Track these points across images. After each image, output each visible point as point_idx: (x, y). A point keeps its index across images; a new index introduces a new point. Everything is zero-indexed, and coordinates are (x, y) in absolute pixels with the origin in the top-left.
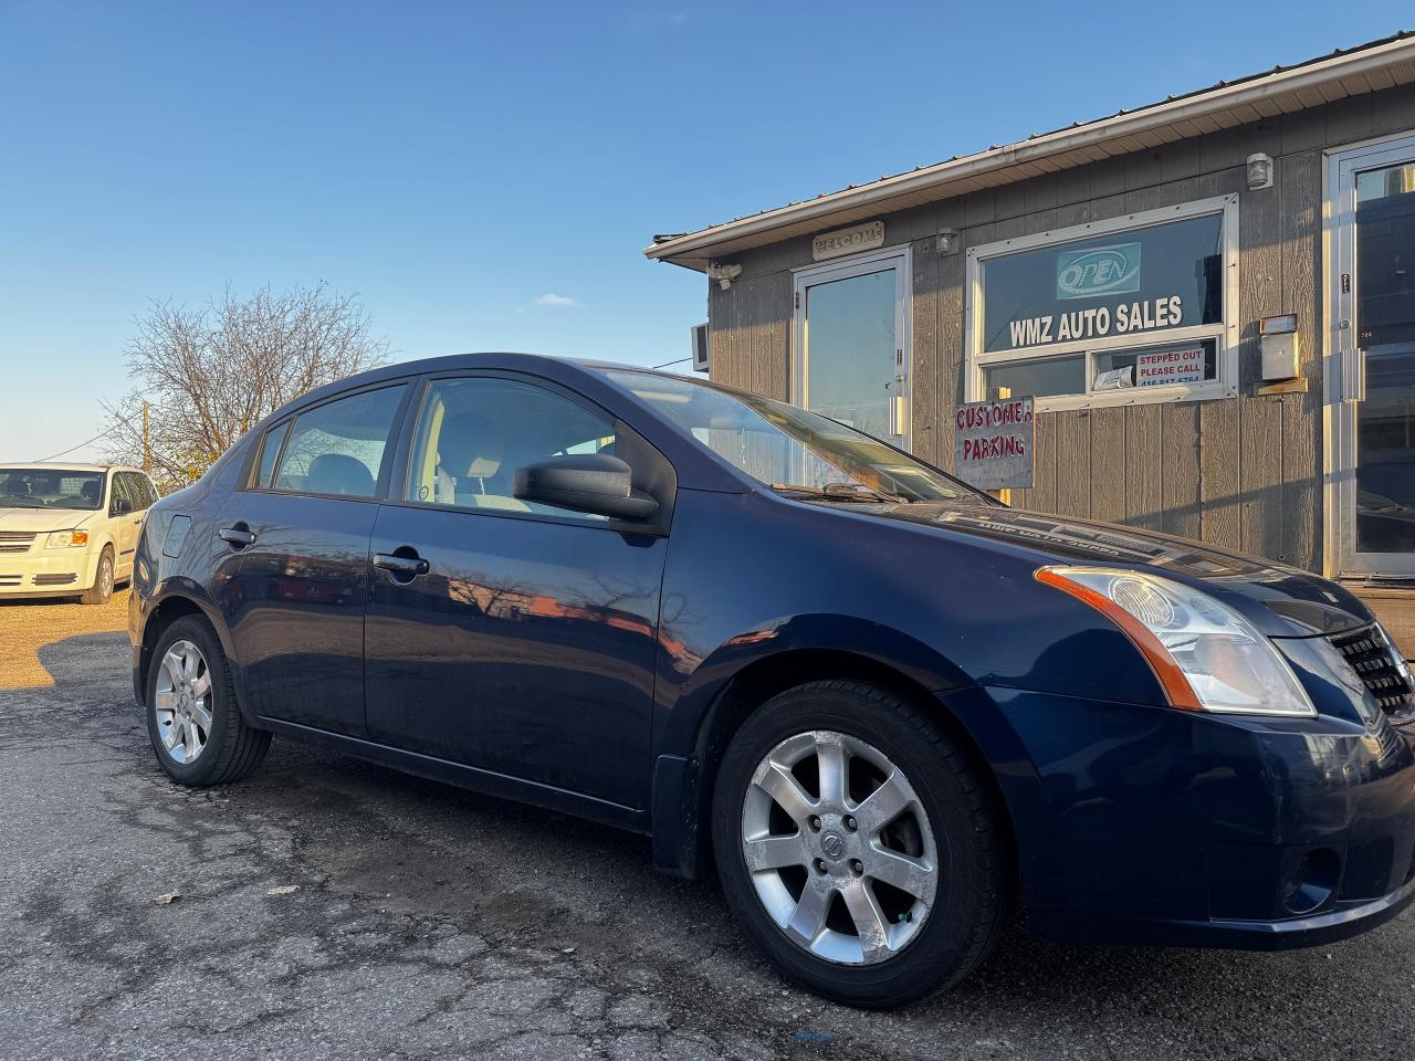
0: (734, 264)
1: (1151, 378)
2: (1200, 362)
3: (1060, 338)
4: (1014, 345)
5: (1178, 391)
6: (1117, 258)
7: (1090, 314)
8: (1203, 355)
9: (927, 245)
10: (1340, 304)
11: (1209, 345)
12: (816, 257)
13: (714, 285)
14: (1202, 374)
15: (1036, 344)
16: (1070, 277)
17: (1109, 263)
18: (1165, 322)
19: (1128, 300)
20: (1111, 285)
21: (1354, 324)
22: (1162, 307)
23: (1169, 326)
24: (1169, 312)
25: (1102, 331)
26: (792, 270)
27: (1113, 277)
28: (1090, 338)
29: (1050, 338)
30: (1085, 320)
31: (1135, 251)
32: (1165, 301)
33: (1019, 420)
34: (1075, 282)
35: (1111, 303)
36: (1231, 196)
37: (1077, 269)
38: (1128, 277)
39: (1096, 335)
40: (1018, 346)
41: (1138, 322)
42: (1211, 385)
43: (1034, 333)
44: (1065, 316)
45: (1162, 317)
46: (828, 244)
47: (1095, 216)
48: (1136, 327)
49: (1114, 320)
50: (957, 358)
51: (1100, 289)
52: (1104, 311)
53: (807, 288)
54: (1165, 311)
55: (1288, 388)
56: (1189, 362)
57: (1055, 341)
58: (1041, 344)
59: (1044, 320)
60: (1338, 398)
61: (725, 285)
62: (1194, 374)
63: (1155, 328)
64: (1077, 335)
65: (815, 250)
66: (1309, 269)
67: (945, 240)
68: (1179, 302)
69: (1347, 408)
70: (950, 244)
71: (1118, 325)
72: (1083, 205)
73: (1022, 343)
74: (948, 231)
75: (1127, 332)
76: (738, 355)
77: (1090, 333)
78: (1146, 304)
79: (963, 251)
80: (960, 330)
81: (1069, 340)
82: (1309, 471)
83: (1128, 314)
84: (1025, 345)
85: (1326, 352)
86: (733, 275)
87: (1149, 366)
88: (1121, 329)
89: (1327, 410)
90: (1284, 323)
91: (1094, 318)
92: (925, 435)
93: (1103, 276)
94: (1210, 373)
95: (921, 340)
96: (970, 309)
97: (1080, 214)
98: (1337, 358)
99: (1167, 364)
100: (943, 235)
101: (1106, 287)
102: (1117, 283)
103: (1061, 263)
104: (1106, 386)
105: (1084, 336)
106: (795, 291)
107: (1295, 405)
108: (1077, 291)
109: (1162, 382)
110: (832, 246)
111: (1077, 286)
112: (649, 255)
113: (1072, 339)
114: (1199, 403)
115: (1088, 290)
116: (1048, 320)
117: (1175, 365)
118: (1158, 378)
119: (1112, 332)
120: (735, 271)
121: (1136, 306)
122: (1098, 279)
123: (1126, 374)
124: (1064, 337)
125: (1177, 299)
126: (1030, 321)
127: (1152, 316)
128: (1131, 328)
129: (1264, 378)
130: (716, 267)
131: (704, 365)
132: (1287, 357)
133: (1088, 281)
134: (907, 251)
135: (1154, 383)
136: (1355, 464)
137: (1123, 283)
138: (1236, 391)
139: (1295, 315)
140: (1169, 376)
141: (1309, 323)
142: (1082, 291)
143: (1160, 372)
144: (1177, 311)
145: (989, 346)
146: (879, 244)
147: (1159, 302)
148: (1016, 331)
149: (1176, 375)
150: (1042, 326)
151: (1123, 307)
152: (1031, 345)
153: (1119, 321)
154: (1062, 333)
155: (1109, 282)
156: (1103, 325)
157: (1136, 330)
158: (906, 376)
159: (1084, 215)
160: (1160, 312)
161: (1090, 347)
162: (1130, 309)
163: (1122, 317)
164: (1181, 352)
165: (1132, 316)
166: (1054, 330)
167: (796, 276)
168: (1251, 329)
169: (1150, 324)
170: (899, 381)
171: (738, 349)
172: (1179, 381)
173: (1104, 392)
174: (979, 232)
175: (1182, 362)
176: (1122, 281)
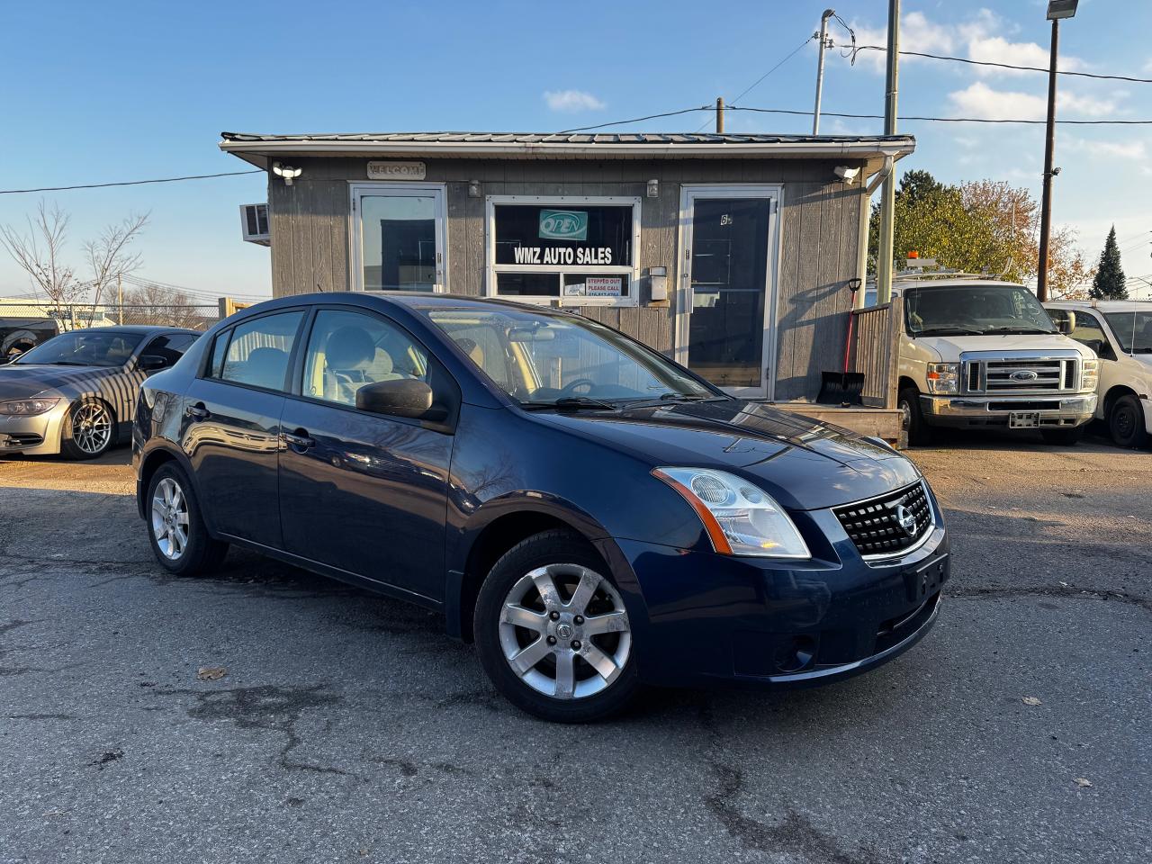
0: (297, 167)
1: (594, 291)
2: (619, 285)
3: (545, 262)
4: (516, 262)
5: (611, 301)
6: (574, 218)
7: (562, 250)
8: (621, 282)
9: (458, 187)
10: (685, 265)
11: (624, 278)
12: (370, 176)
14: (619, 292)
15: (530, 264)
16: (548, 225)
17: (569, 220)
18: (602, 262)
19: (584, 245)
20: (571, 234)
21: (690, 275)
22: (602, 252)
23: (605, 264)
24: (605, 257)
25: (569, 262)
26: (349, 181)
27: (572, 230)
28: (563, 264)
29: (539, 261)
30: (560, 253)
31: (585, 216)
32: (602, 250)
34: (550, 229)
36: (638, 198)
37: (551, 221)
38: (581, 231)
39: (565, 263)
40: (520, 263)
41: (589, 259)
42: (625, 299)
43: (529, 257)
44: (547, 249)
45: (602, 258)
46: (381, 169)
47: (566, 192)
48: (587, 262)
49: (576, 256)
50: (481, 263)
51: (565, 235)
52: (570, 250)
53: (362, 197)
54: (603, 255)
55: (661, 304)
56: (613, 285)
57: (542, 263)
58: (534, 264)
59: (536, 249)
60: (683, 311)
61: (287, 181)
62: (616, 292)
63: (598, 264)
64: (555, 261)
65: (369, 171)
66: (672, 245)
67: (474, 188)
68: (610, 252)
69: (686, 316)
70: (477, 191)
71: (578, 259)
72: (560, 186)
73: (522, 262)
74: (477, 182)
75: (583, 264)
76: (299, 237)
77: (562, 262)
78: (593, 249)
79: (483, 197)
80: (482, 247)
81: (550, 264)
82: (669, 347)
83: (584, 254)
84: (524, 263)
85: (678, 288)
86: (294, 174)
87: (593, 285)
88: (579, 262)
89: (678, 316)
90: (660, 271)
91: (565, 253)
93: (567, 228)
94: (625, 292)
95: (454, 249)
96: (489, 235)
97: (558, 190)
98: (683, 291)
99: (602, 285)
100: (473, 185)
101: (568, 235)
102: (574, 234)
103: (542, 215)
104: (572, 294)
105: (559, 263)
106: (352, 197)
107: (665, 314)
108: (551, 234)
110: (385, 171)
111: (551, 231)
112: (223, 148)
113: (552, 264)
114: (619, 308)
115: (558, 235)
116: (538, 250)
117: (607, 285)
118: (598, 292)
119: (575, 263)
120: (298, 172)
121: (587, 249)
122: (563, 229)
123: (581, 287)
125: (609, 250)
126: (527, 249)
127: (596, 257)
128: (585, 262)
129: (653, 298)
130: (280, 166)
132: (661, 289)
133: (558, 229)
134: (443, 188)
135: (595, 295)
136: (688, 345)
137: (578, 235)
138: (638, 304)
139: (665, 267)
140: (601, 292)
141: (671, 273)
142: (554, 235)
143: (599, 289)
144: (610, 256)
145: (501, 260)
146: (422, 179)
147: (600, 250)
148: (519, 253)
149: (607, 292)
150: (535, 253)
151: (580, 249)
152: (527, 264)
153: (579, 257)
154: (546, 259)
155: (570, 232)
156: (569, 258)
157: (587, 264)
158: (444, 272)
159: (560, 190)
160: (600, 255)
161: (564, 270)
162: (584, 251)
163: (580, 255)
164: (610, 279)
165: (586, 255)
166: (541, 257)
167: (352, 186)
168: (646, 272)
169: (595, 261)
170: (440, 274)
171: (299, 232)
172: (609, 295)
173: (569, 297)
174: (495, 186)
175: (610, 285)
176: (577, 233)
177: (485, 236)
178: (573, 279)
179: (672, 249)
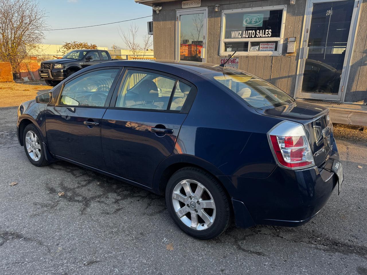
0: (160, 6)
1: (263, 49)
2: (274, 46)
3: (243, 37)
4: (232, 37)
5: (270, 53)
6: (258, 17)
7: (250, 31)
8: (275, 45)
9: (212, 8)
10: (305, 36)
11: (276, 43)
12: (183, 7)
13: (154, 11)
14: (274, 49)
15: (237, 38)
16: (246, 21)
17: (256, 18)
18: (267, 36)
19: (259, 29)
20: (256, 24)
21: (308, 41)
22: (267, 32)
23: (268, 37)
24: (269, 33)
25: (253, 36)
26: (176, 10)
27: (257, 22)
28: (250, 38)
29: (241, 37)
30: (249, 33)
31: (262, 16)
32: (268, 30)
33: (235, 63)
35: (255, 29)
36: (285, 5)
37: (248, 19)
38: (260, 23)
39: (251, 37)
40: (233, 38)
41: (261, 35)
42: (276, 52)
43: (237, 35)
44: (244, 32)
45: (267, 34)
46: (186, 4)
47: (254, 6)
48: (261, 36)
49: (256, 34)
50: (219, 39)
51: (253, 25)
52: (254, 31)
53: (180, 15)
54: (267, 33)
55: (292, 55)
56: (272, 46)
57: (242, 38)
58: (239, 38)
59: (240, 32)
60: (302, 58)
61: (158, 12)
62: (272, 49)
63: (265, 37)
64: (247, 37)
65: (182, 5)
66: (300, 26)
67: (217, 8)
68: (271, 31)
69: (303, 60)
70: (218, 9)
71: (257, 35)
72: (251, 3)
73: (234, 37)
74: (218, 5)
75: (259, 37)
76: (161, 32)
77: (250, 37)
78: (263, 31)
79: (221, 11)
80: (219, 32)
81: (245, 38)
82: (294, 74)
83: (259, 33)
84: (235, 38)
85: (301, 47)
86: (160, 10)
87: (263, 46)
88: (257, 36)
89: (299, 60)
90: (293, 39)
91: (251, 33)
92: (210, 59)
93: (254, 22)
94: (276, 50)
95: (210, 33)
96: (222, 27)
97: (250, 5)
98: (303, 49)
99: (267, 46)
100: (216, 7)
101: (255, 25)
102: (257, 24)
103: (244, 17)
104: (253, 50)
105: (249, 37)
106: (177, 16)
107: (293, 59)
109: (265, 50)
111: (248, 24)
113: (246, 38)
114: (273, 56)
115: (250, 25)
116: (241, 32)
117: (268, 46)
118: (264, 49)
119: (255, 37)
120: (160, 8)
121: (261, 31)
123: (257, 47)
124: (244, 37)
125: (270, 30)
126: (236, 32)
127: (265, 34)
128: (260, 36)
129: (287, 52)
130: (155, 7)
131: (151, 33)
132: (292, 48)
133: (250, 23)
134: (207, 9)
135: (263, 51)
136: (303, 72)
137: (259, 24)
138: (281, 54)
139: (296, 37)
140: (267, 49)
141: (298, 39)
142: (249, 25)
143: (265, 48)
144: (271, 33)
145: (226, 37)
146: (199, 6)
148: (233, 34)
149: (268, 49)
150: (239, 33)
151: (258, 31)
152: (236, 38)
153: (257, 34)
154: (244, 36)
155: (255, 23)
156: (253, 35)
157: (261, 37)
158: (206, 43)
159: (251, 5)
160: (266, 33)
161: (250, 40)
162: (260, 31)
163: (258, 33)
164: (270, 44)
165: (260, 33)
166: (242, 35)
167: (177, 12)
168: (286, 40)
169: (264, 36)
170: (204, 44)
171: (161, 30)
172: (269, 51)
173: (252, 52)
174: (225, 6)
175: (270, 46)
176: (259, 23)
177: (221, 27)
178: (254, 44)
179: (300, 29)
